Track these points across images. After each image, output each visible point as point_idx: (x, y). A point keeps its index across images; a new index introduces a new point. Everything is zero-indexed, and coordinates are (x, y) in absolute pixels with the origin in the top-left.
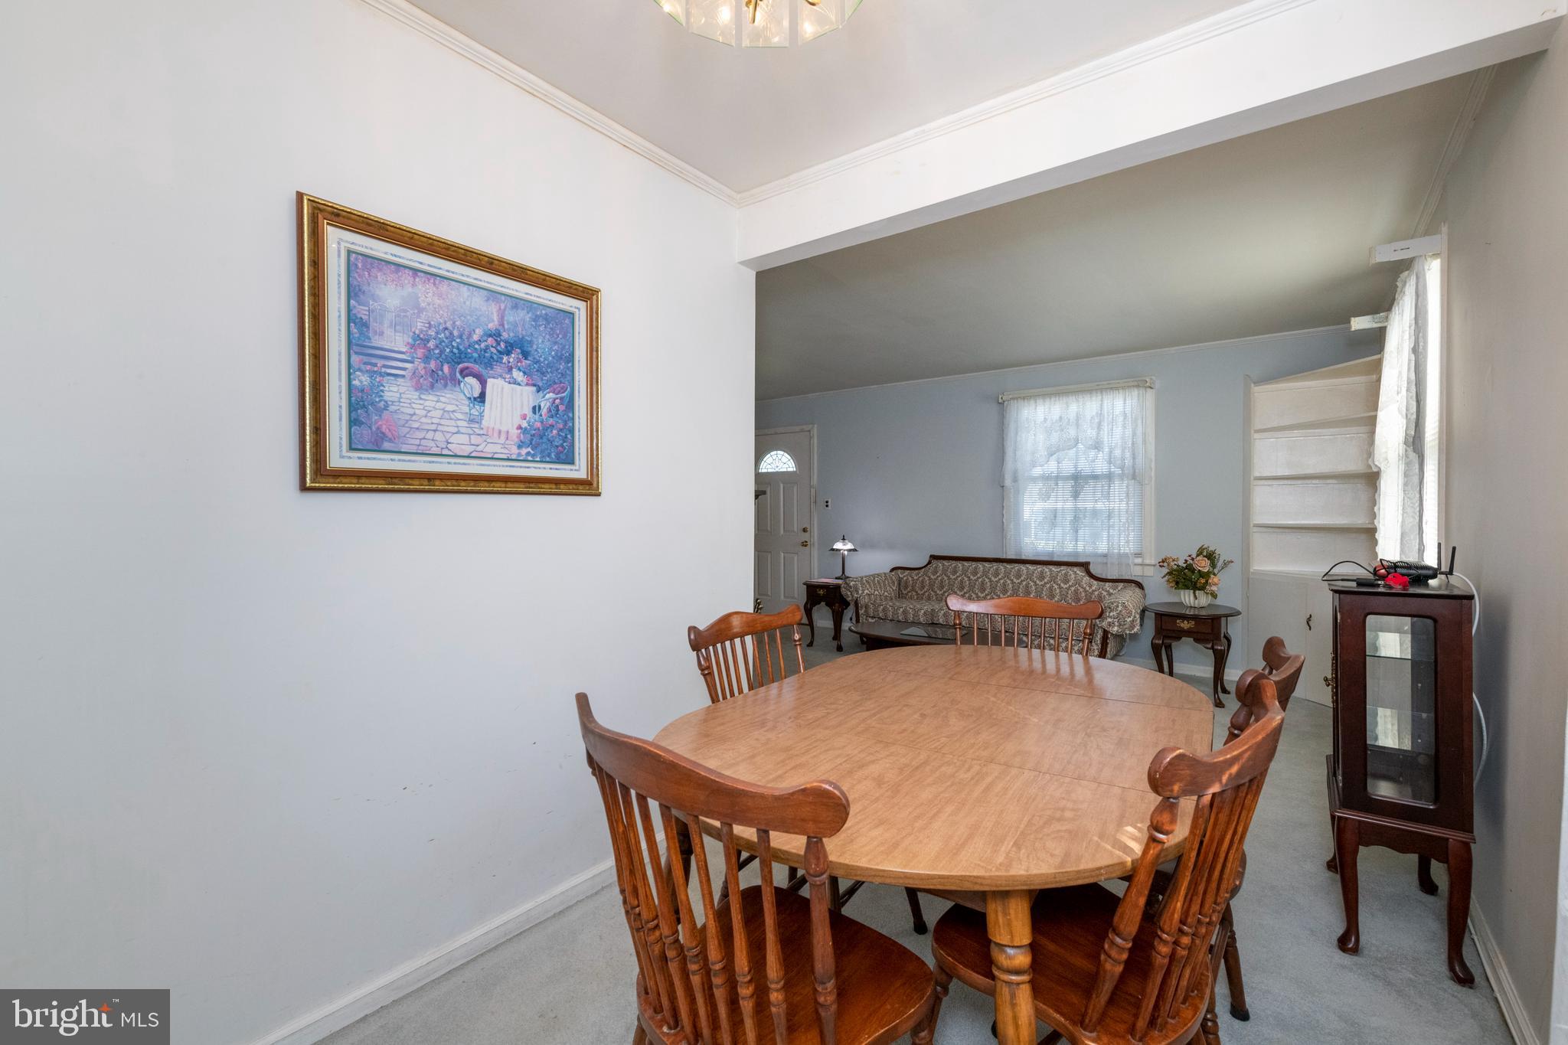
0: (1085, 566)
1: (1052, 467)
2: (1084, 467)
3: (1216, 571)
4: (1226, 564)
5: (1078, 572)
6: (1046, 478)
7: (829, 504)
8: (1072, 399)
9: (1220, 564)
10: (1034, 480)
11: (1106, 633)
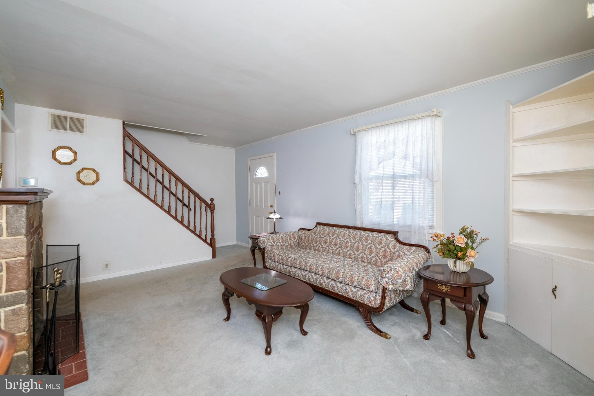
0: (394, 234)
1: (380, 171)
2: (399, 171)
3: (474, 246)
4: (483, 240)
5: (389, 238)
6: (377, 178)
7: (281, 193)
8: (391, 128)
9: (478, 241)
10: (371, 179)
11: (384, 289)
